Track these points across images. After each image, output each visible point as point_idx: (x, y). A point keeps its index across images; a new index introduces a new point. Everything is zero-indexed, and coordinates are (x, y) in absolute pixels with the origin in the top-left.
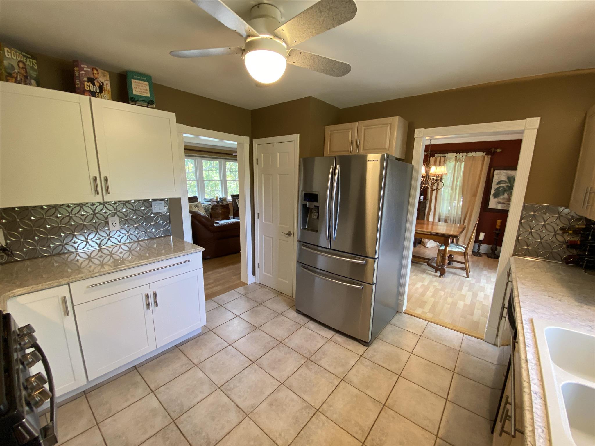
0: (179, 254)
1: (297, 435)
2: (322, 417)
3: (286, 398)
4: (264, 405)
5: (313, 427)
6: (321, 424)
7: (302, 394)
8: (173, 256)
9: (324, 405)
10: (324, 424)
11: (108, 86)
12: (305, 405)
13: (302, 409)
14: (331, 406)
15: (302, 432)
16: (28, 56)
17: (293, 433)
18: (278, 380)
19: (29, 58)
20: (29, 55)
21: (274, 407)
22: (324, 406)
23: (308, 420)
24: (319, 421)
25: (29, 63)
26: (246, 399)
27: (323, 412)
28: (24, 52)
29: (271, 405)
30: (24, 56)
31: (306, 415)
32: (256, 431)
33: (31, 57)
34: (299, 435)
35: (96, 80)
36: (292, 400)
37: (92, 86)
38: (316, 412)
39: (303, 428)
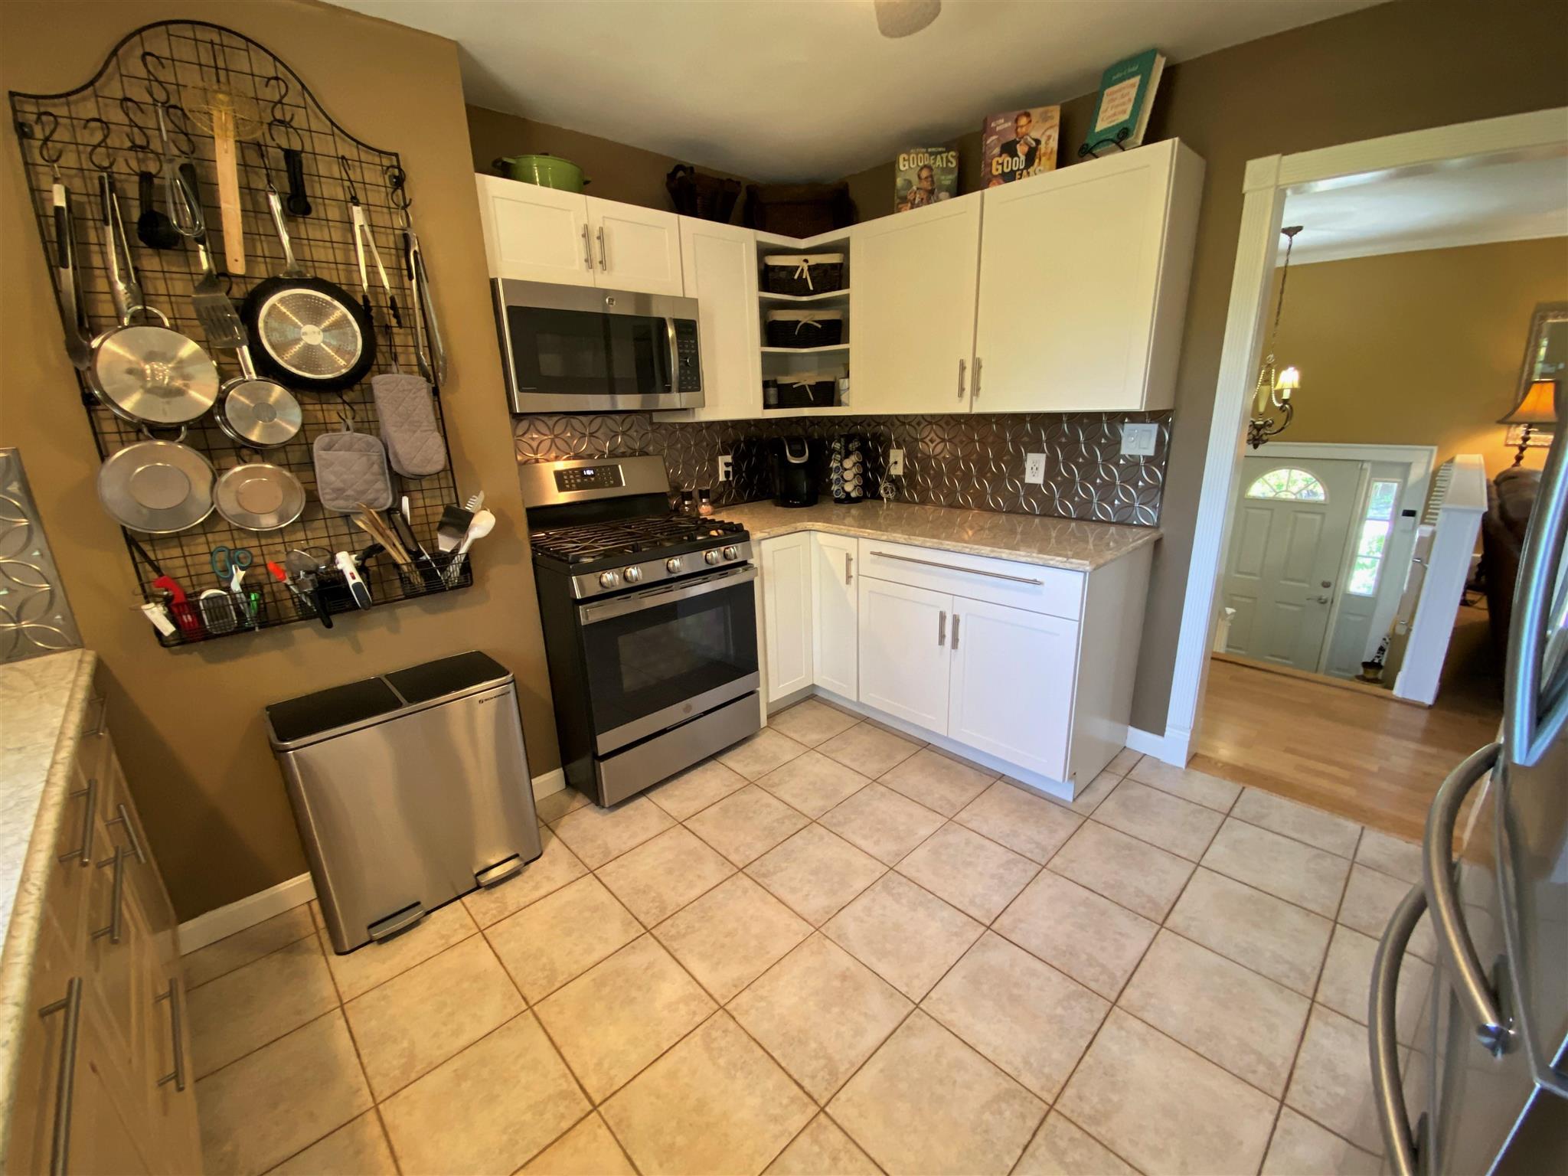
0: (1020, 555)
1: (755, 1040)
2: (797, 1121)
3: (866, 1014)
4: (846, 962)
5: (770, 1084)
6: (776, 1111)
7: (880, 1065)
8: (1004, 556)
9: (840, 1135)
10: (775, 1119)
11: (1051, 140)
12: (842, 1069)
13: (829, 1059)
14: (835, 1159)
15: (761, 1052)
16: (940, 149)
17: (762, 1029)
18: (932, 994)
19: (940, 153)
20: (939, 147)
21: (837, 983)
22: (835, 1137)
23: (792, 1072)
24: (786, 1106)
25: (940, 163)
26: (862, 921)
27: (814, 1125)
28: (931, 147)
29: (844, 977)
30: (931, 154)
31: (806, 1068)
32: (780, 947)
33: (944, 149)
34: (753, 1043)
35: (1022, 142)
36: (859, 1032)
37: (1010, 159)
38: (816, 1102)
39: (772, 1057)
